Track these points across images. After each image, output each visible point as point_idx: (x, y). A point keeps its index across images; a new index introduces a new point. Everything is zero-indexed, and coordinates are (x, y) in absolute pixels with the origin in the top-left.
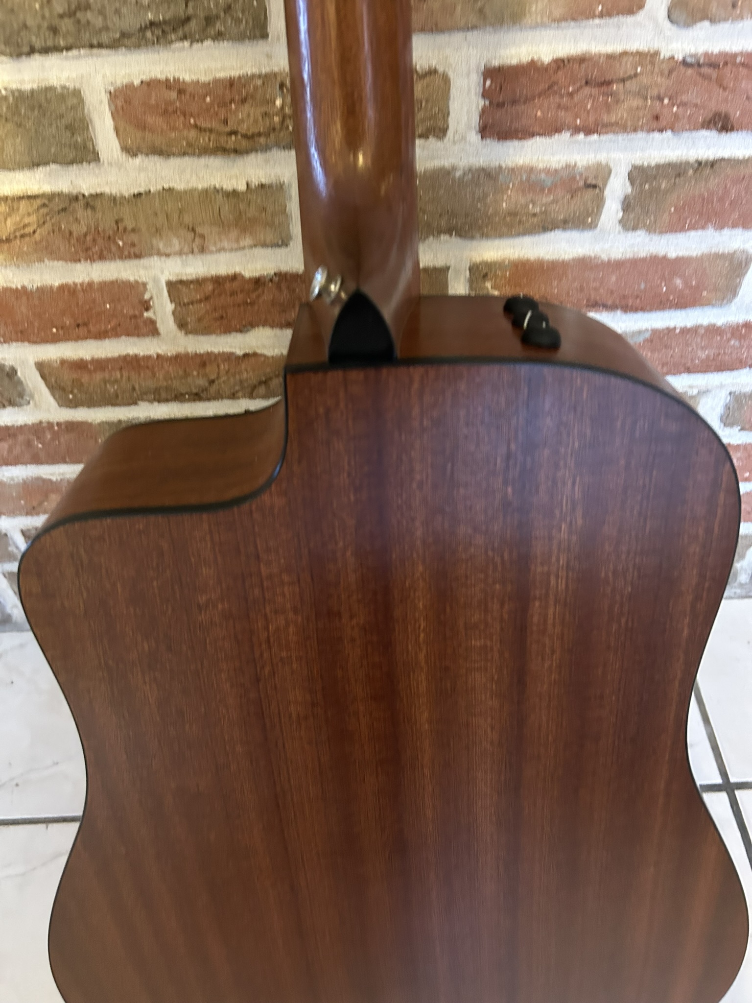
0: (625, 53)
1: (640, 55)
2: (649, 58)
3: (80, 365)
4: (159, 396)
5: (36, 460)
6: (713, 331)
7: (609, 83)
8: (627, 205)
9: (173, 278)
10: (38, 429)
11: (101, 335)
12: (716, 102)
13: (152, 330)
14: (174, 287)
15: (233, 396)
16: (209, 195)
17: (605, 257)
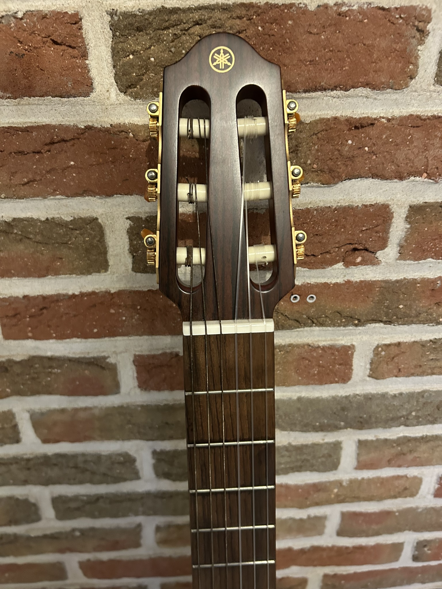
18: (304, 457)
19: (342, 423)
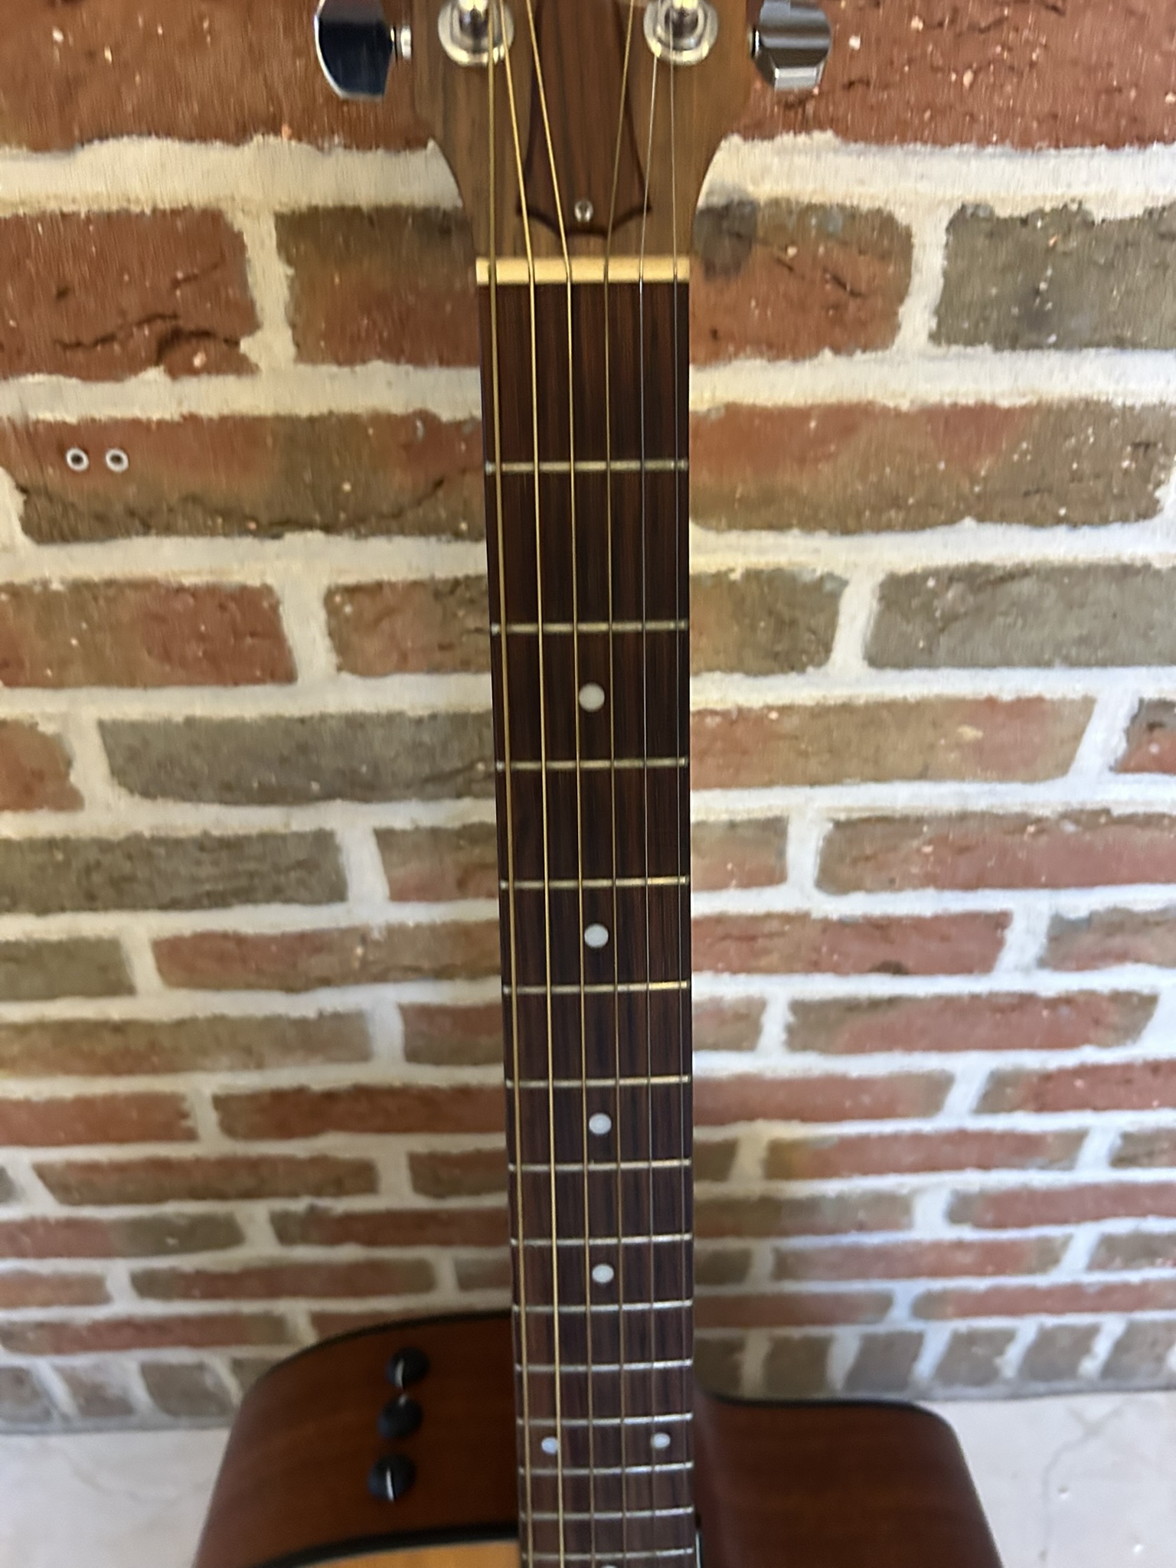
0: (769, 916)
1: (786, 918)
2: (800, 919)
3: (93, 1167)
4: (196, 1195)
5: (21, 1254)
6: (917, 1138)
7: (753, 938)
8: (790, 1030)
9: (219, 1092)
10: (27, 1227)
11: (122, 1140)
12: (884, 953)
13: (191, 1136)
14: (221, 1103)
15: (294, 1194)
16: (270, 1023)
17: (769, 1074)
18: (252, 866)
19: (315, 786)
